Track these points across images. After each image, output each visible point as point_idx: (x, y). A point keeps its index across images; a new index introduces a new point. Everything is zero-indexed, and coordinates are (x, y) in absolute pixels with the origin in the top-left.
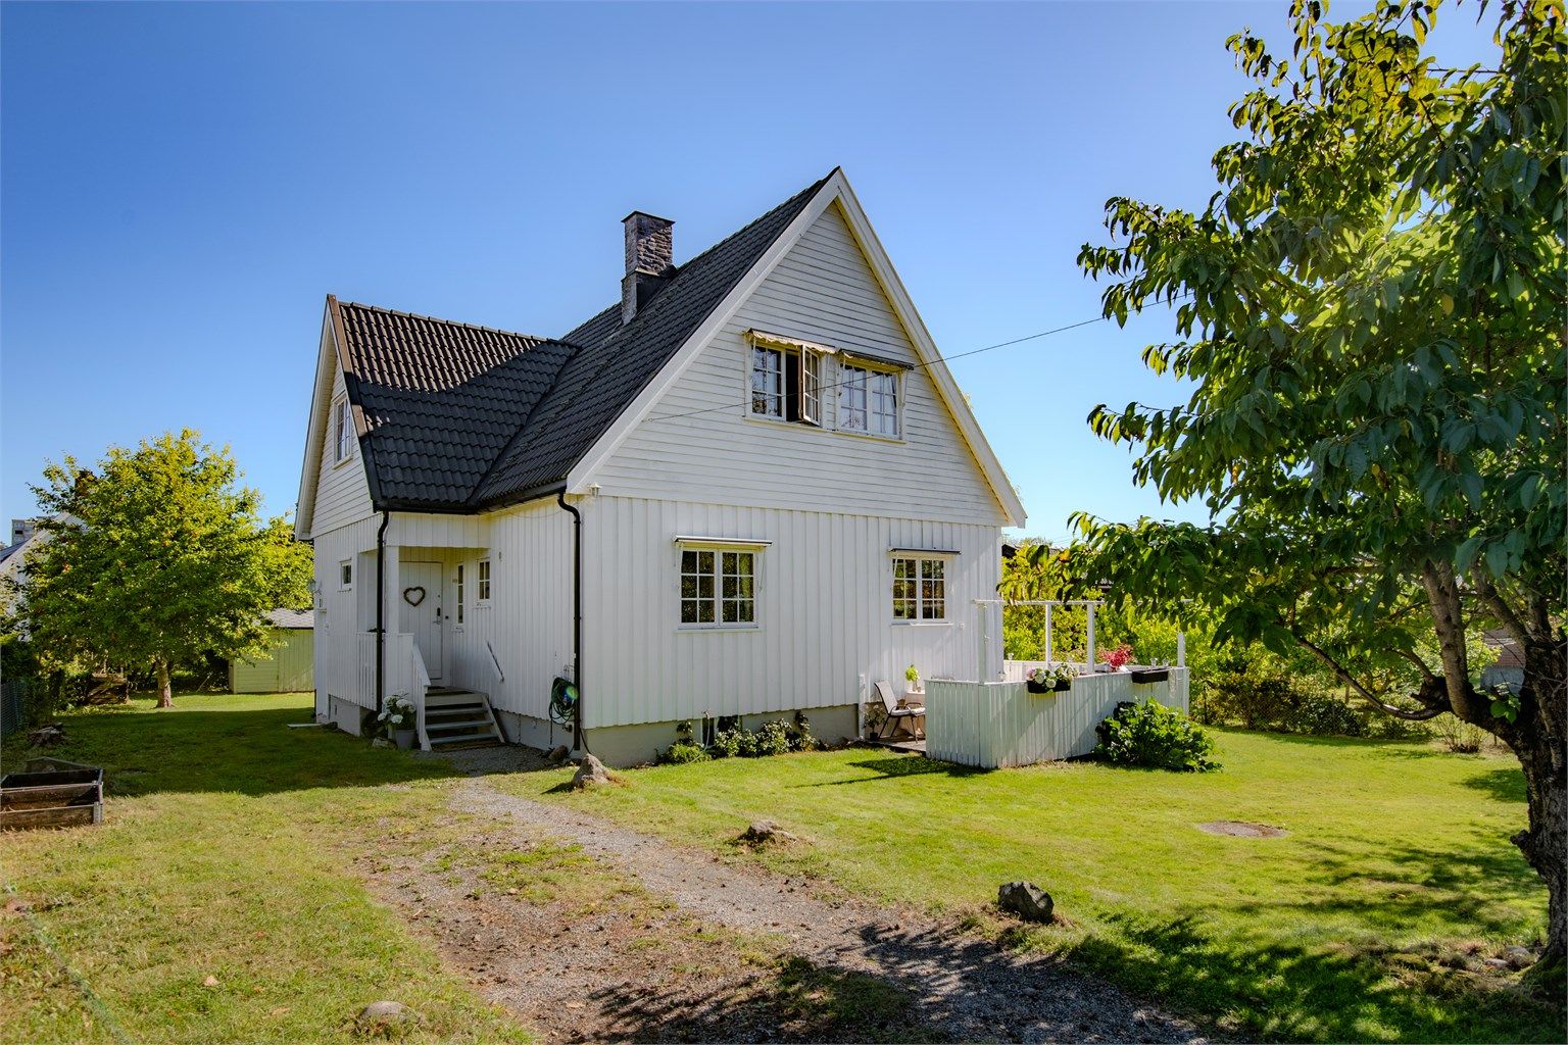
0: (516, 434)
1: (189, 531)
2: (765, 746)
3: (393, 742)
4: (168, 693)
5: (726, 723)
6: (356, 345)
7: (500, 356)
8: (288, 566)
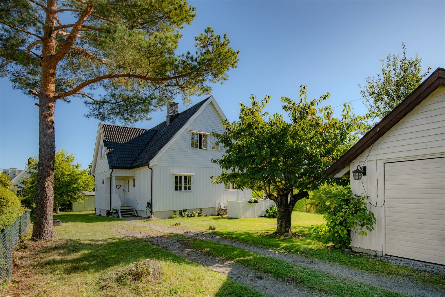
0: (141, 152)
1: (65, 173)
2: (192, 215)
3: (114, 216)
4: (58, 211)
5: (184, 211)
6: (106, 133)
7: (138, 134)
8: (88, 181)
